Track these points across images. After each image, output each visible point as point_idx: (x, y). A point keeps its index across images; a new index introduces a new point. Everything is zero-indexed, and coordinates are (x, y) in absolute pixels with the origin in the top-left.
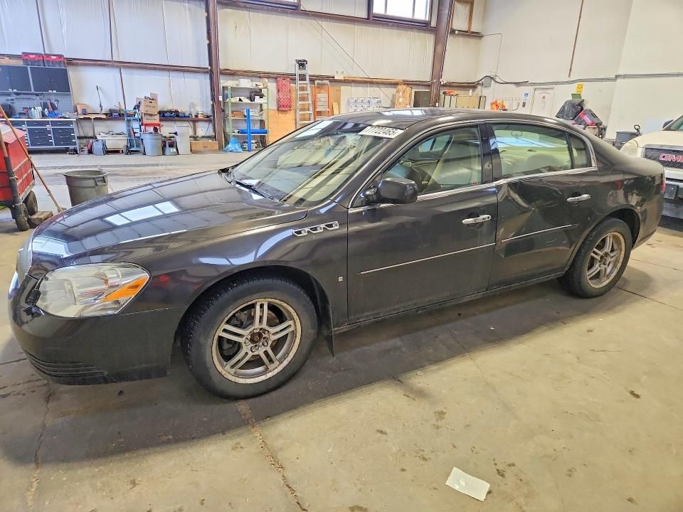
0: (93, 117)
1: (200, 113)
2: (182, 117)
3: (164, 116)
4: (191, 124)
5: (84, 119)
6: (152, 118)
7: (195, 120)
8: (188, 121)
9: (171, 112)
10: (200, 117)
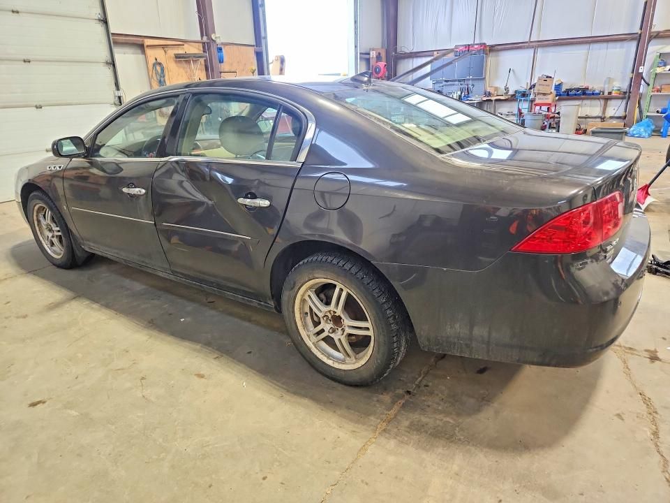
0: (493, 98)
1: (615, 88)
2: (589, 94)
3: (568, 95)
4: (602, 102)
5: (487, 100)
6: (545, 97)
7: (608, 99)
8: (599, 99)
9: (578, 90)
10: (614, 94)
